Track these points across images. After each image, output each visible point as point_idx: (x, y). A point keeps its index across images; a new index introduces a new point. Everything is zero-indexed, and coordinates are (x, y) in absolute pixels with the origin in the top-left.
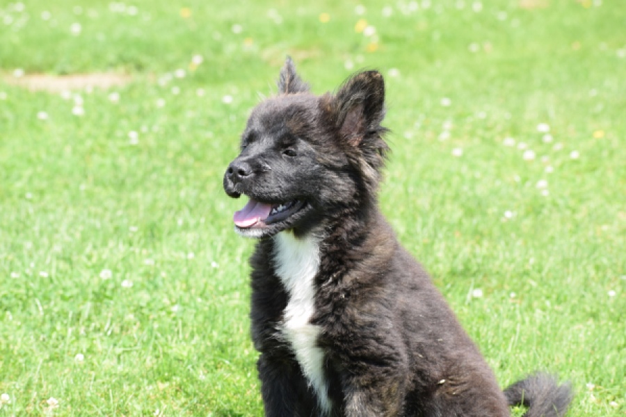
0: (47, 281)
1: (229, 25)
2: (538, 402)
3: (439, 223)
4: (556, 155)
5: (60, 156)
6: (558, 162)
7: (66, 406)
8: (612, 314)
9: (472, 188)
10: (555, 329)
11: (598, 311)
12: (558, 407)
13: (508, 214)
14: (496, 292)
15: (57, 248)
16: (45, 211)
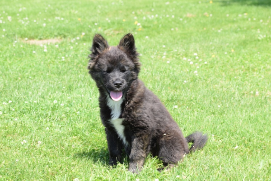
0: (36, 104)
1: (93, 23)
2: (197, 141)
3: (163, 84)
4: (200, 63)
5: (40, 65)
6: (201, 65)
7: (43, 144)
8: (219, 113)
9: (173, 74)
10: (201, 118)
11: (215, 111)
12: (203, 142)
13: (185, 81)
14: (182, 106)
15: (40, 94)
16: (35, 82)
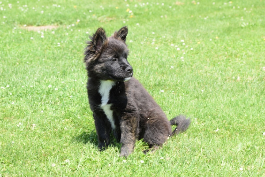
0: (32, 88)
1: (88, 10)
2: (180, 124)
3: (151, 70)
4: (186, 49)
5: (37, 50)
6: (187, 51)
7: (38, 126)
8: (203, 97)
9: (161, 59)
10: (186, 102)
11: (199, 96)
12: (186, 125)
13: (172, 67)
14: (168, 91)
15: (36, 78)
16: (32, 67)
